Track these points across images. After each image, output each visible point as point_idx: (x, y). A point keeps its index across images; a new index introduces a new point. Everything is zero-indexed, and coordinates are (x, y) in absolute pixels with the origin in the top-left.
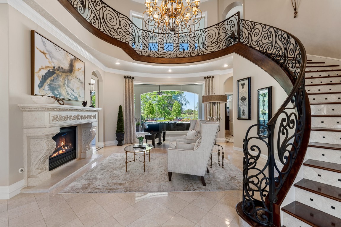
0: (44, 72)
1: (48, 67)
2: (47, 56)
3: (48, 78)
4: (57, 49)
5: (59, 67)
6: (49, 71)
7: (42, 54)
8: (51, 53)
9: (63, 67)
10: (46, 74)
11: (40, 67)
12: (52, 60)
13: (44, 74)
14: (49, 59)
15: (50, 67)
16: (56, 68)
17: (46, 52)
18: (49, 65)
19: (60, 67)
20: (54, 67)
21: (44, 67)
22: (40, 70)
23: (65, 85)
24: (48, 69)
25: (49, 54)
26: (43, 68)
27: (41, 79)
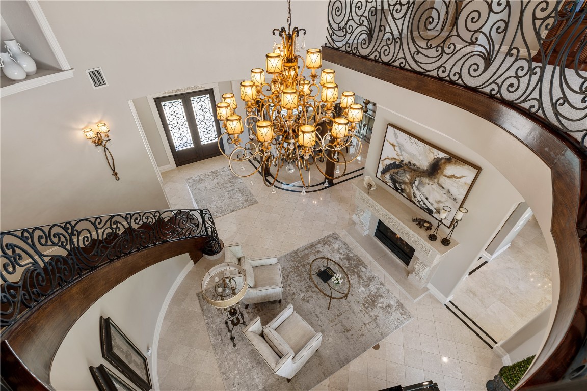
0: (388, 162)
1: (395, 159)
2: (397, 148)
3: (391, 169)
4: (413, 141)
5: (410, 163)
6: (395, 163)
7: (391, 145)
8: (402, 146)
9: (417, 164)
10: (390, 164)
11: (386, 157)
12: (401, 153)
13: (388, 164)
14: (397, 151)
15: (397, 160)
16: (404, 162)
17: (395, 144)
18: (396, 157)
19: (412, 163)
20: (402, 161)
21: (390, 157)
22: (386, 159)
23: (414, 185)
24: (394, 161)
25: (399, 146)
26: (388, 159)
27: (384, 168)
